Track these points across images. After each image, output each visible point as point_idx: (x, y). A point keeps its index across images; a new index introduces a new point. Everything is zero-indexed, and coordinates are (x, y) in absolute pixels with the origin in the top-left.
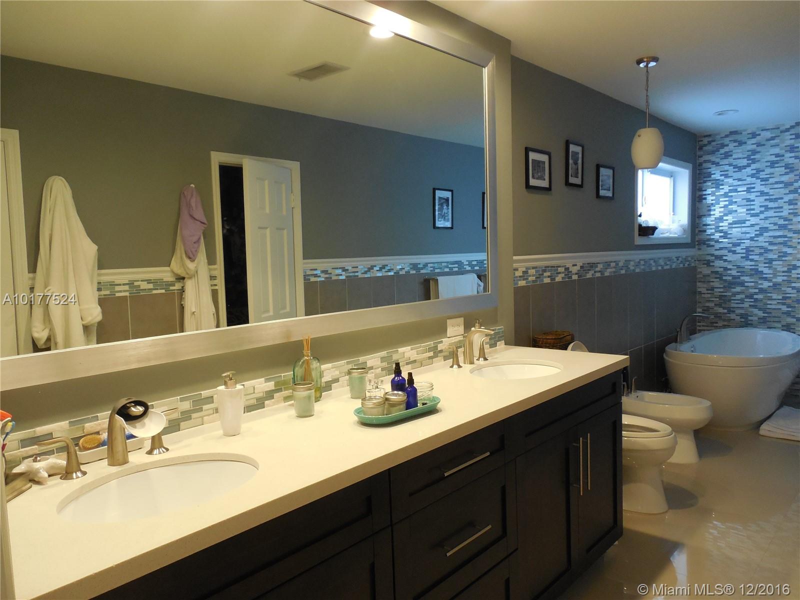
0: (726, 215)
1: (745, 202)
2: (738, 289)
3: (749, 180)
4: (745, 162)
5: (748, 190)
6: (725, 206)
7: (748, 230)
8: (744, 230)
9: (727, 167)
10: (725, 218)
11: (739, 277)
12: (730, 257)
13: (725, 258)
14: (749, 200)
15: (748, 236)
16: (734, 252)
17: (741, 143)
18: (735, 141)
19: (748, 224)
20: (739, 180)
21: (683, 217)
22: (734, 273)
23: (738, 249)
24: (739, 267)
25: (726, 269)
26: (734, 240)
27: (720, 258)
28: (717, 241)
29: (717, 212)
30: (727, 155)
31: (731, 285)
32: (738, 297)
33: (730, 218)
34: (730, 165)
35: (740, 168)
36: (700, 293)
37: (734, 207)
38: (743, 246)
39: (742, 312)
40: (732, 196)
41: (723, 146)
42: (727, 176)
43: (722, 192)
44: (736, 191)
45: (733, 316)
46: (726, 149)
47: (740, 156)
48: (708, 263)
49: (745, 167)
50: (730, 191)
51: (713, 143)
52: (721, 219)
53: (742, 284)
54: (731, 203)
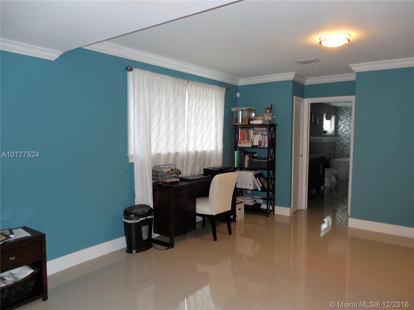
0: (344, 128)
1: (348, 125)
2: (346, 148)
3: (349, 120)
4: (349, 115)
5: (349, 123)
6: (343, 126)
7: (349, 133)
8: (348, 133)
9: (344, 116)
10: (343, 129)
11: (346, 145)
12: (344, 139)
13: (343, 140)
14: (349, 125)
15: (349, 134)
16: (345, 138)
17: (348, 110)
18: (346, 110)
19: (349, 131)
20: (347, 120)
21: (333, 129)
22: (345, 144)
23: (346, 137)
24: (347, 142)
25: (343, 143)
26: (345, 135)
27: (342, 140)
28: (341, 135)
29: (341, 127)
30: (344, 113)
31: (344, 147)
32: (346, 150)
33: (344, 129)
34: (345, 116)
35: (347, 117)
36: (336, 149)
37: (345, 127)
38: (348, 137)
39: (347, 154)
40: (345, 124)
41: (343, 111)
42: (344, 119)
43: (343, 123)
44: (346, 122)
45: (345, 155)
46: (344, 112)
47: (348, 114)
48: (339, 141)
49: (348, 117)
50: (345, 122)
51: (341, 110)
52: (342, 130)
53: (347, 147)
54: (345, 125)
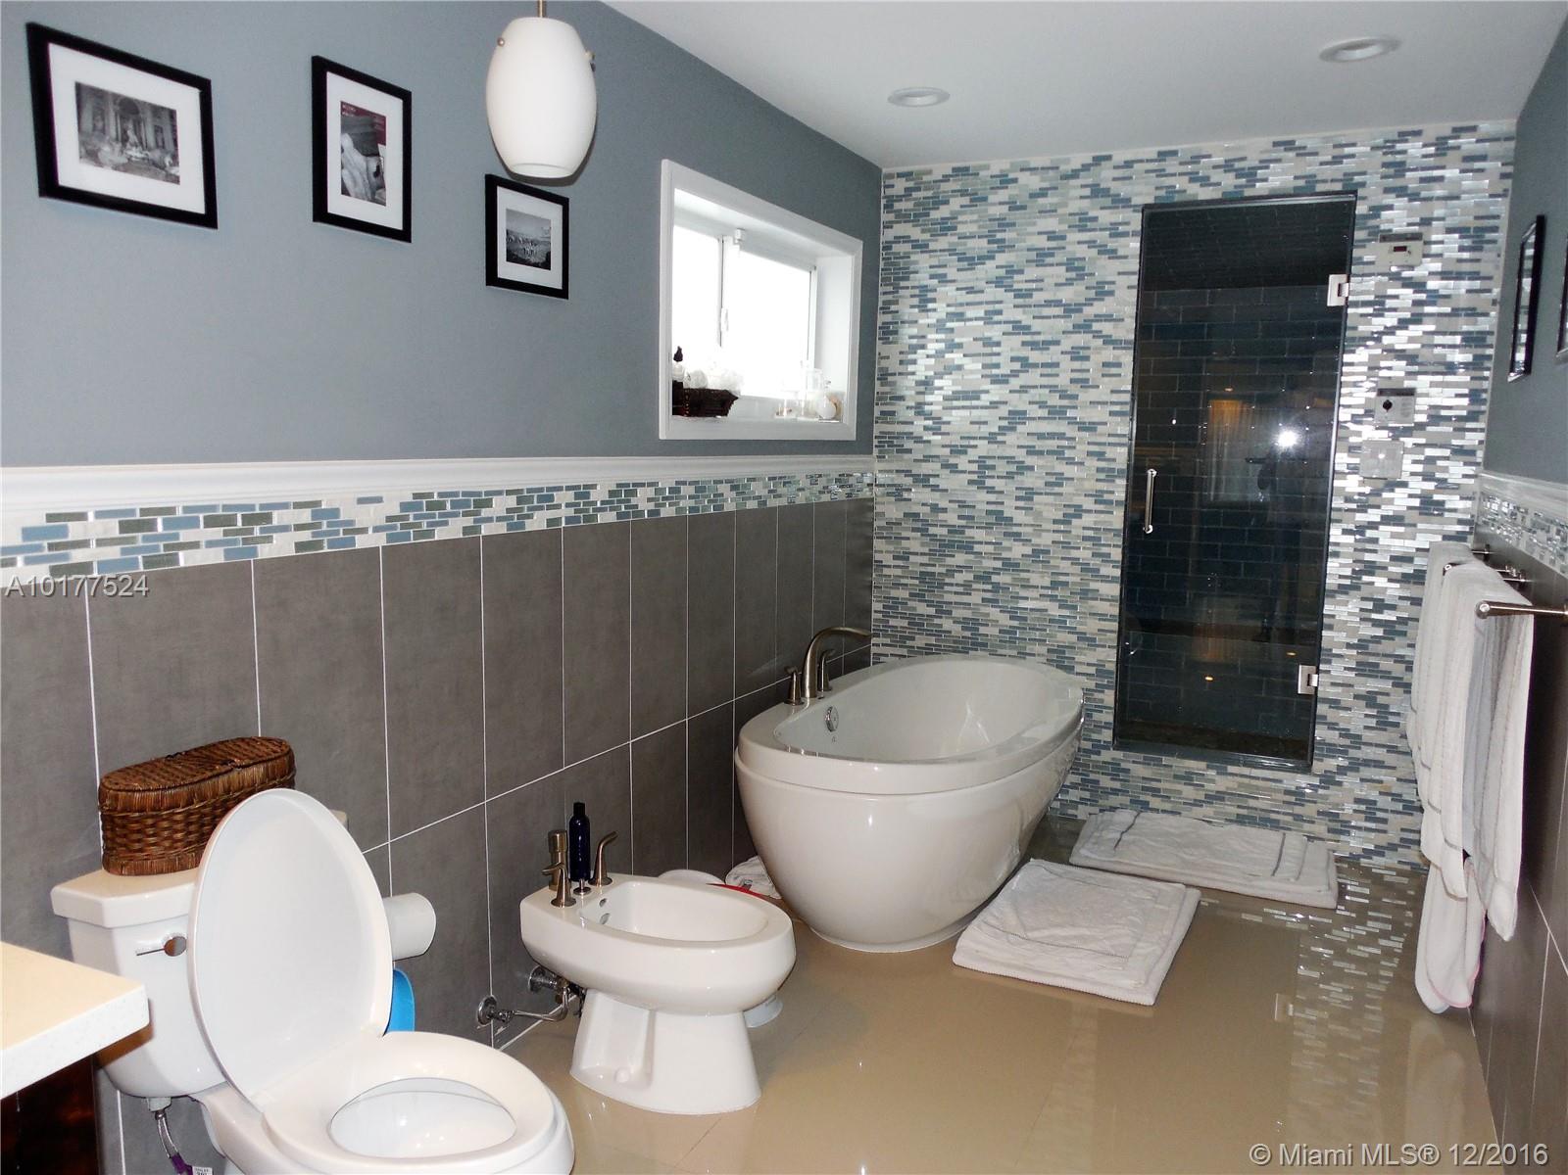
0: (939, 375)
1: (979, 347)
2: (960, 558)
3: (992, 293)
4: (980, 245)
5: (989, 318)
6: (939, 354)
7: (983, 414)
8: (977, 414)
9: (945, 258)
10: (938, 383)
11: (960, 530)
12: (946, 480)
13: (932, 481)
14: (988, 342)
15: (985, 430)
16: (953, 468)
17: (978, 199)
18: (963, 193)
19: (985, 399)
20: (970, 290)
22: (952, 518)
23: (962, 462)
24: (963, 505)
25: (935, 508)
26: (956, 440)
27: (923, 480)
28: (919, 440)
29: (923, 366)
30: (946, 227)
31: (943, 548)
32: (959, 578)
33: (947, 384)
34: (952, 251)
35: (971, 262)
36: (881, 565)
37: (956, 357)
38: (973, 454)
39: (968, 614)
40: (952, 330)
41: (939, 202)
42: (943, 279)
43: (932, 319)
44: (960, 317)
45: (947, 624)
46: (943, 212)
47: (973, 228)
48: (898, 493)
49: (982, 259)
50: (952, 316)
51: (915, 195)
52: (926, 385)
53: (968, 547)
54: (952, 347)
